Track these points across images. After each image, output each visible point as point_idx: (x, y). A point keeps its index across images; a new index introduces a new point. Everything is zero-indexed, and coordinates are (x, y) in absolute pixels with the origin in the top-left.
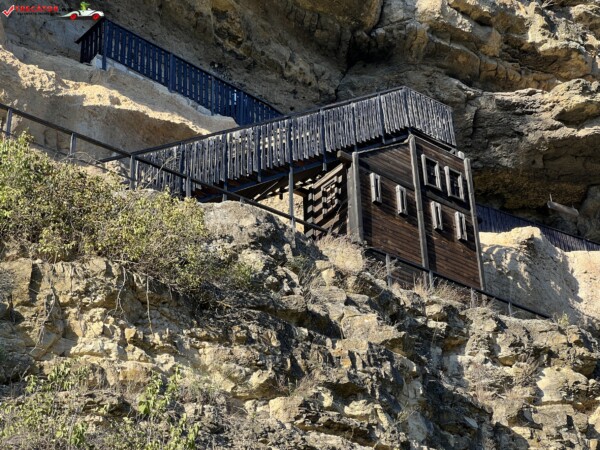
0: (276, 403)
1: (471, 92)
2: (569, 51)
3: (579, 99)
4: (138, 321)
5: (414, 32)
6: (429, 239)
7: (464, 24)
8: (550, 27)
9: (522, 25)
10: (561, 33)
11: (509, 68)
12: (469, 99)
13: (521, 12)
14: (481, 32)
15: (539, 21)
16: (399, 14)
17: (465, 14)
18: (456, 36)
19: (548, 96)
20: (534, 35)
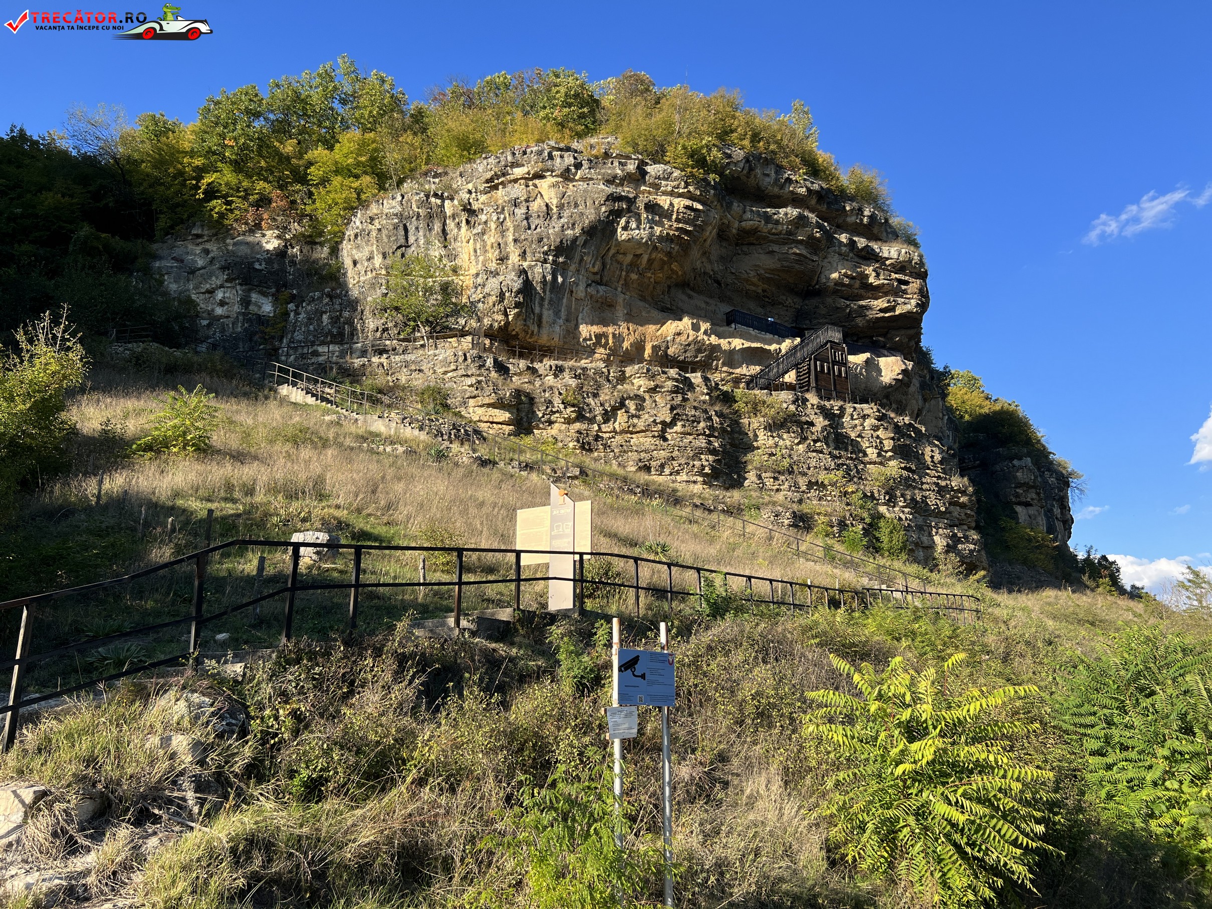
0: (801, 446)
1: (848, 303)
2: (883, 284)
3: (887, 305)
4: (771, 431)
5: (829, 286)
6: (834, 380)
7: (846, 281)
8: (878, 275)
9: (867, 276)
10: (882, 277)
11: (862, 292)
12: (848, 306)
13: (867, 272)
14: (853, 282)
15: (874, 274)
16: (824, 280)
17: (847, 277)
18: (843, 285)
19: (876, 302)
20: (871, 280)
